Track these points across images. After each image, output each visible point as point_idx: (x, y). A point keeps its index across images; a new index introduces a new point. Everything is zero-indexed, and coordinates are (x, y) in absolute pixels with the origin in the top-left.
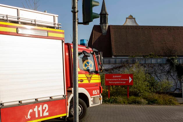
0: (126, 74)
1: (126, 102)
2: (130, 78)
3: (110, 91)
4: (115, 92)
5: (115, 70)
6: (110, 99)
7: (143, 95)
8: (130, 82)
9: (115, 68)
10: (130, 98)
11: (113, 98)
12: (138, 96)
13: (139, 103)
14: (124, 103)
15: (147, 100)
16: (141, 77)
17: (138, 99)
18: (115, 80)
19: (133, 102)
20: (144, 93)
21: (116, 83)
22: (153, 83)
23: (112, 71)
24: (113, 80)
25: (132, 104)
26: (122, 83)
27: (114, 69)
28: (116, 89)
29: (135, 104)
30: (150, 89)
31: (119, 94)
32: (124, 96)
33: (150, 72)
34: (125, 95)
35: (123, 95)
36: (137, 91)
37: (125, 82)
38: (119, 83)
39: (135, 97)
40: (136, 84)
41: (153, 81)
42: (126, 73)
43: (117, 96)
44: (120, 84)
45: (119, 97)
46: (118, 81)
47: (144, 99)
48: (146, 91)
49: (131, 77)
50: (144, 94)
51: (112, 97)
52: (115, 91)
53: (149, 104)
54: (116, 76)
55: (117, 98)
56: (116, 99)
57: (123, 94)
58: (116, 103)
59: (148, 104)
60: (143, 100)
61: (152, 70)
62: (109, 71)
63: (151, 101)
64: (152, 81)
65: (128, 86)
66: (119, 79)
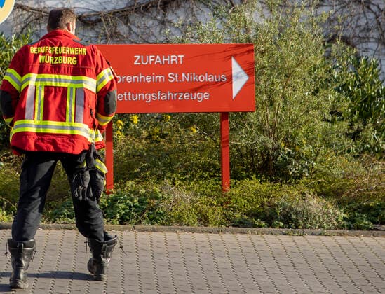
0: (210, 46)
1: (215, 213)
2: (236, 68)
3: (115, 146)
4: (141, 155)
5: (142, 23)
6: (115, 200)
7: (314, 173)
8: (235, 94)
9: (137, 10)
10: (237, 191)
11: (136, 193)
12: (288, 177)
13: (296, 221)
14: (204, 220)
15: (340, 204)
16: (299, 63)
17: (288, 196)
18: (148, 79)
19: (256, 216)
20: (321, 162)
21: (150, 97)
22: (368, 99)
23: (122, 29)
24: (134, 84)
25: (249, 230)
26: (186, 96)
27: (134, 18)
28: (150, 136)
29: (270, 224)
30: (355, 136)
31: (169, 166)
32: (201, 177)
33: (349, 33)
34: (205, 170)
35: (190, 172)
36: (277, 149)
37: (206, 96)
38: (169, 101)
39: (265, 187)
40: (272, 102)
41: (373, 84)
42: (209, 41)
43: (159, 179)
44: (175, 102)
45: (168, 182)
46: (164, 87)
47: (323, 194)
48: (329, 145)
49: (241, 65)
50: (321, 167)
51: (130, 183)
52: (141, 146)
53: (352, 225)
54: (150, 59)
55: (158, 189)
56: (154, 196)
57: (192, 165)
58: (153, 220)
59: (350, 228)
60: (315, 204)
61: (363, 22)
62: (104, 29)
63: (367, 209)
64: (362, 85)
65: (225, 116)
66: (173, 77)
